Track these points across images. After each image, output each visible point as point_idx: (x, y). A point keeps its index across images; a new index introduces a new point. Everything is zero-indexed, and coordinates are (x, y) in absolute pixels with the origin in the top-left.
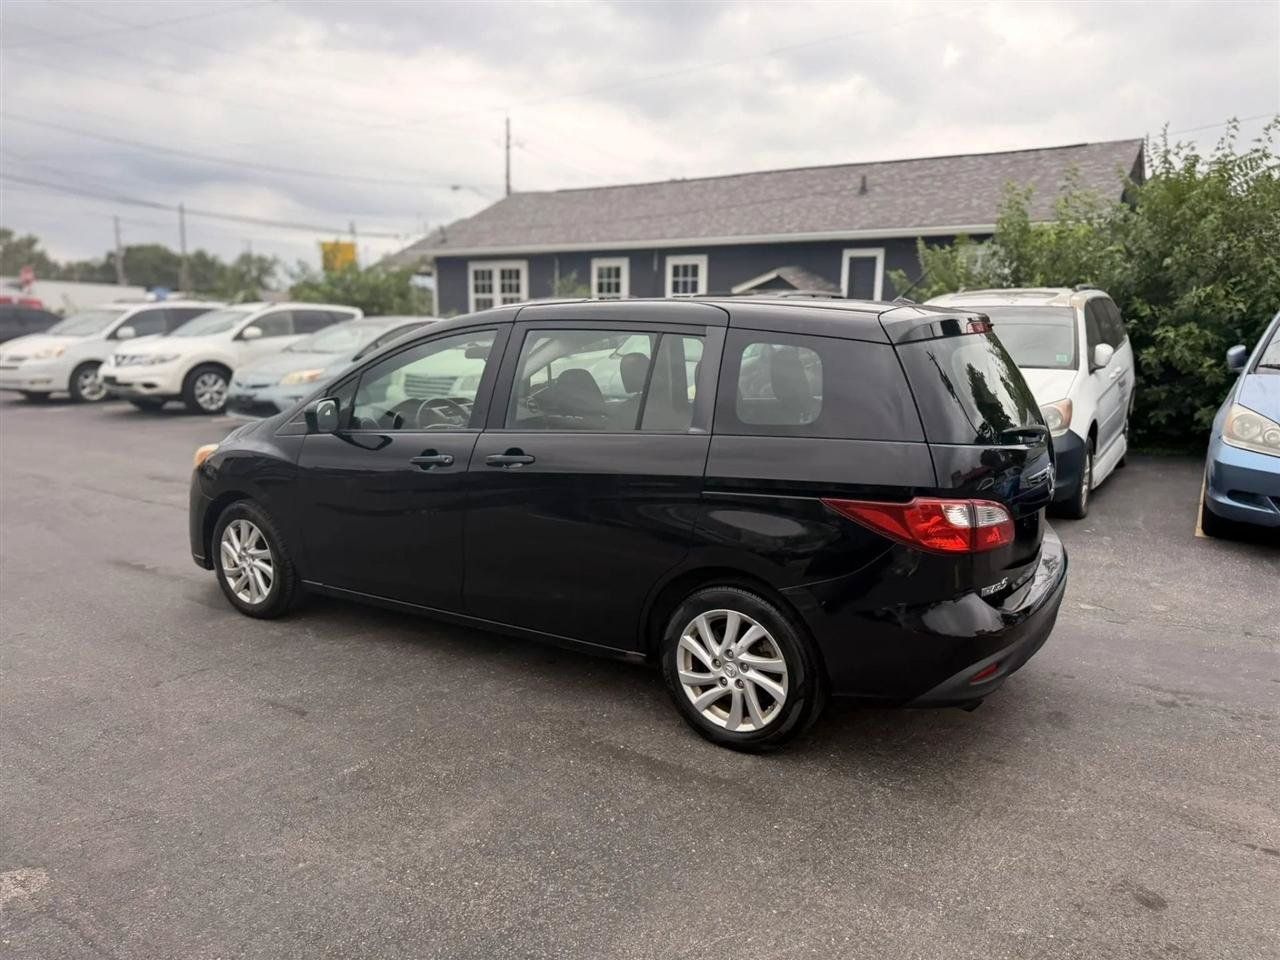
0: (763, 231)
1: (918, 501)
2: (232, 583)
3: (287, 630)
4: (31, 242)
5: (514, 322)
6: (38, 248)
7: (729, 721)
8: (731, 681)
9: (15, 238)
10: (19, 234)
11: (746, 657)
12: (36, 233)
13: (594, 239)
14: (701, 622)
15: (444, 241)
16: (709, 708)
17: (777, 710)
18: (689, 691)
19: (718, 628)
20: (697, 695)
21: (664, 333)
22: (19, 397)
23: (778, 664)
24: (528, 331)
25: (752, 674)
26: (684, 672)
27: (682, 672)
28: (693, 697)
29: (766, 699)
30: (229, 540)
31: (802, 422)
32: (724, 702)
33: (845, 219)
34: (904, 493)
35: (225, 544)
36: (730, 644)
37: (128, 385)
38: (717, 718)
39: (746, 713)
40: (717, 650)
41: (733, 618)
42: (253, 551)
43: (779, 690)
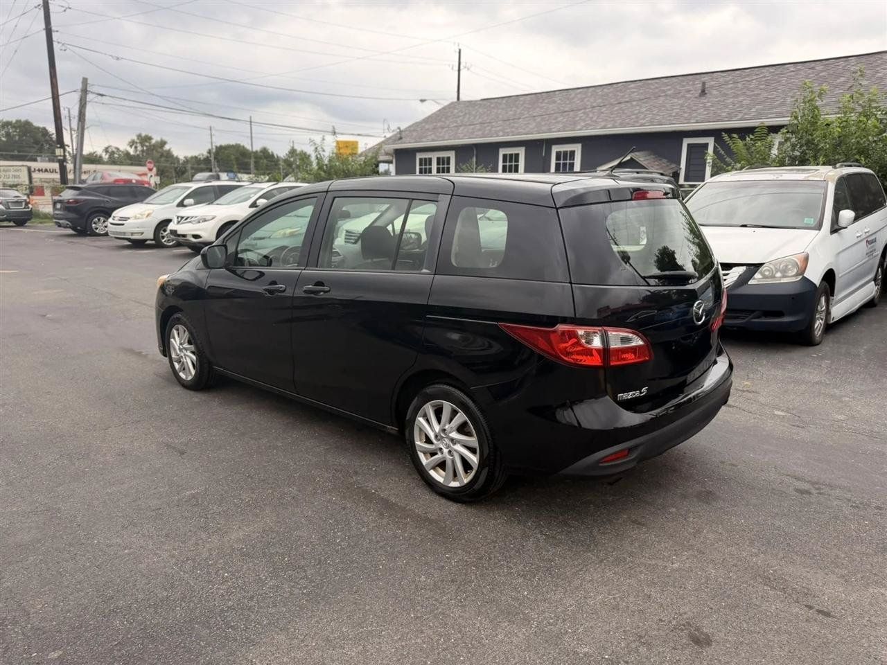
0: (622, 125)
1: (561, 327)
2: (177, 366)
3: (203, 398)
4: (163, 143)
5: (327, 192)
6: (167, 147)
7: (445, 478)
8: (446, 451)
9: (153, 142)
10: (156, 139)
11: (454, 435)
12: (165, 139)
13: (501, 134)
14: (429, 408)
15: (401, 138)
16: (434, 468)
17: (473, 473)
18: (422, 456)
19: (438, 412)
20: (427, 459)
21: (413, 199)
22: (128, 243)
23: (473, 441)
24: (335, 197)
25: (458, 447)
26: (419, 443)
27: (418, 443)
28: (424, 460)
29: (467, 466)
30: (174, 338)
31: (491, 266)
32: (442, 465)
33: (686, 115)
34: (553, 321)
35: (172, 340)
36: (445, 425)
37: (184, 236)
38: (438, 476)
39: (455, 475)
40: (437, 428)
41: (447, 406)
42: (186, 345)
43: (474, 459)
